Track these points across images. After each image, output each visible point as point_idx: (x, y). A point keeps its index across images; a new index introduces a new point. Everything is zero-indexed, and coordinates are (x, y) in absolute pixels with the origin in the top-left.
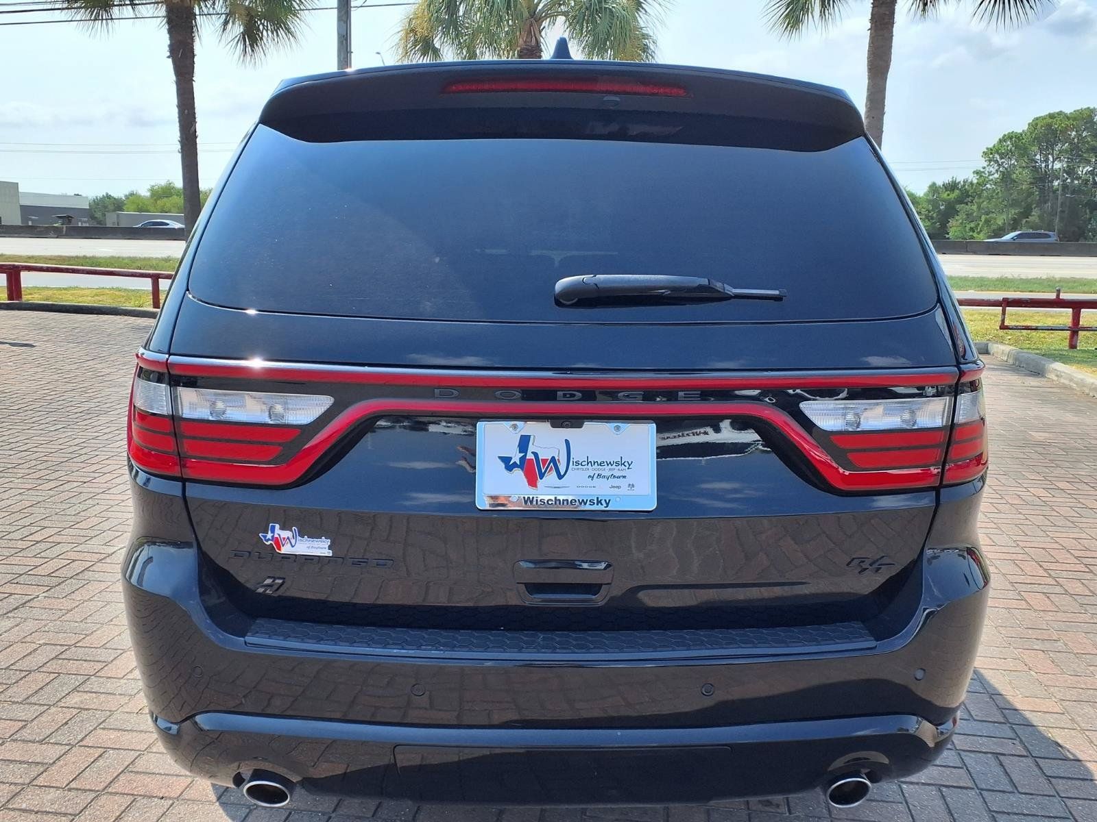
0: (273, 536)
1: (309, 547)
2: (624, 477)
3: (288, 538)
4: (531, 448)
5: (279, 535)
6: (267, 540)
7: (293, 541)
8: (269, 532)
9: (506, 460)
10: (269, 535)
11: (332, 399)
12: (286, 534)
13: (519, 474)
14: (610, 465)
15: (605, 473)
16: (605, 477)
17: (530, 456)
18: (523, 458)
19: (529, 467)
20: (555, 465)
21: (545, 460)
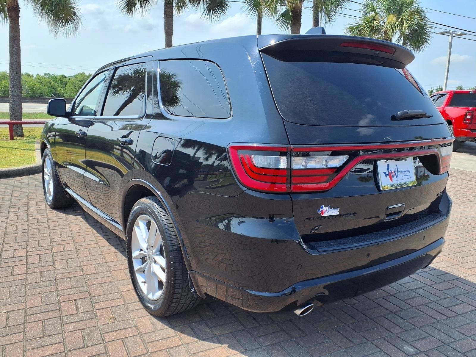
0: (322, 210)
1: (332, 212)
2: (409, 175)
3: (327, 210)
5: (324, 209)
6: (319, 212)
7: (328, 211)
8: (321, 209)
9: (385, 173)
10: (321, 210)
11: (348, 157)
12: (327, 208)
13: (388, 177)
14: (406, 172)
15: (405, 175)
16: (406, 176)
17: (390, 171)
18: (388, 172)
19: (390, 175)
20: (395, 173)
21: (393, 172)
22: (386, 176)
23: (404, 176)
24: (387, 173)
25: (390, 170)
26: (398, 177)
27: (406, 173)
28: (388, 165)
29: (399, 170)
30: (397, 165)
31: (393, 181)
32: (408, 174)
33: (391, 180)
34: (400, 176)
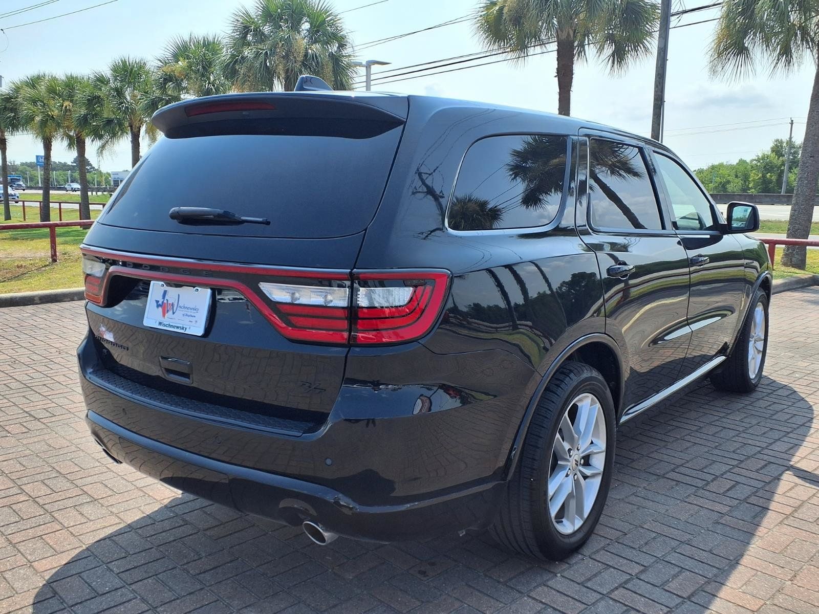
1: (109, 337)
3: (104, 331)
4: (167, 297)
9: (157, 302)
12: (104, 329)
13: (160, 309)
14: (191, 309)
15: (189, 314)
16: (189, 316)
17: (165, 302)
18: (163, 302)
19: (164, 307)
20: (173, 308)
21: (170, 304)
22: (158, 306)
23: (187, 315)
24: (160, 303)
25: (167, 300)
26: (175, 314)
27: (191, 312)
28: (165, 292)
29: (181, 304)
30: (179, 295)
31: (166, 316)
32: (194, 315)
33: (164, 315)
34: (179, 313)
